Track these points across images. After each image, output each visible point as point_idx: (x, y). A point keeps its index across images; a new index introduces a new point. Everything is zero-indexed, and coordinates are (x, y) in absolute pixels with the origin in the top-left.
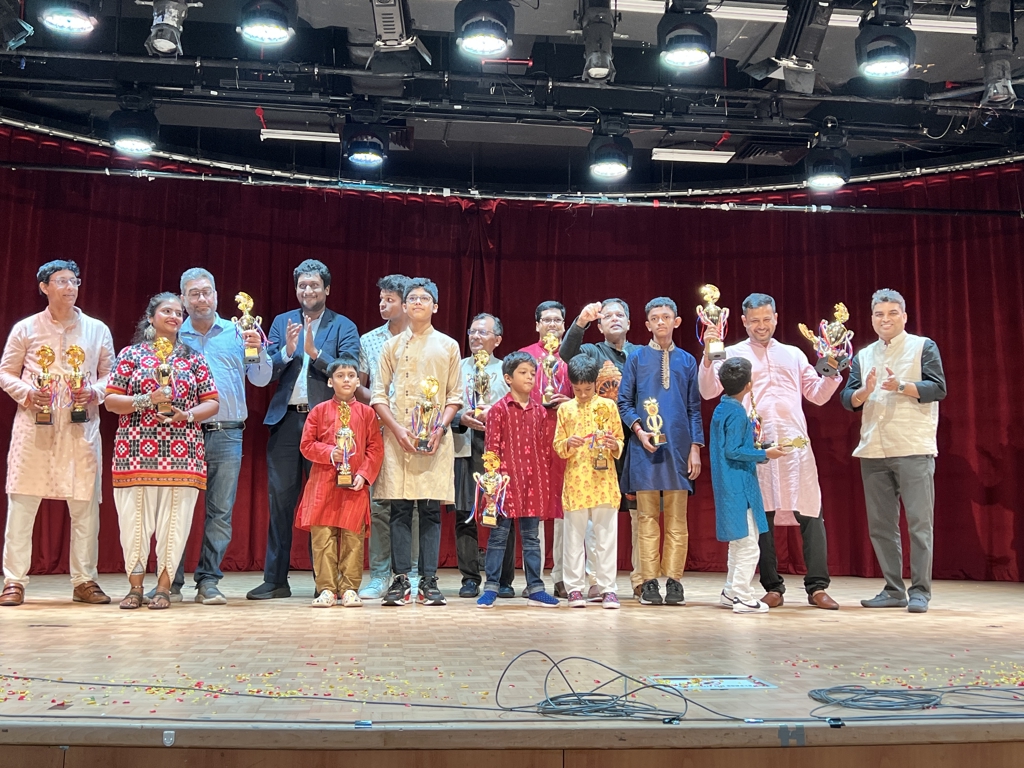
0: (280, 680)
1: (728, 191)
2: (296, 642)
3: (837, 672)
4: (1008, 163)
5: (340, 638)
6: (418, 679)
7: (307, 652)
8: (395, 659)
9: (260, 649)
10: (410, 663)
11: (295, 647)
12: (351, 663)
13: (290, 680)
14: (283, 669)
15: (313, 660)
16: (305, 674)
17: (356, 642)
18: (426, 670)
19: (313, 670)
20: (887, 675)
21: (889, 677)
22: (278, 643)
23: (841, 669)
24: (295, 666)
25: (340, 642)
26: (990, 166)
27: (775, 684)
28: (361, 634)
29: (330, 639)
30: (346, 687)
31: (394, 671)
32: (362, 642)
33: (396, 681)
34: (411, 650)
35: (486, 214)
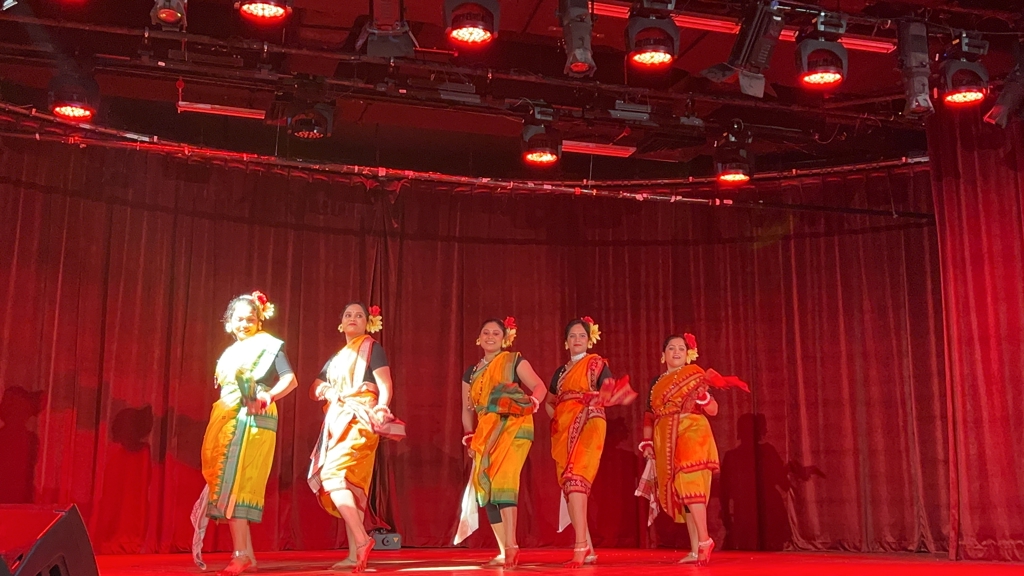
4: (874, 169)
26: (858, 170)
35: (390, 196)
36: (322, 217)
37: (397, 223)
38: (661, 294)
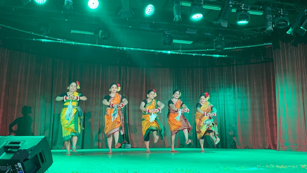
1: (188, 51)
4: (257, 46)
26: (253, 47)
35: (127, 55)
37: (129, 62)
38: (200, 81)
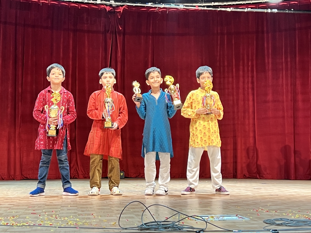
0: (18, 220)
1: (230, 3)
2: (27, 206)
3: (276, 213)
5: (48, 204)
6: (83, 219)
7: (32, 209)
8: (73, 211)
9: (10, 208)
10: (80, 213)
11: (26, 207)
12: (53, 213)
13: (23, 219)
14: (20, 215)
15: (34, 212)
16: (30, 217)
17: (55, 205)
18: (87, 215)
19: (35, 216)
20: (299, 214)
21: (300, 215)
22: (19, 206)
23: (278, 213)
24: (25, 214)
25: (48, 205)
27: (248, 218)
28: (58, 202)
29: (43, 204)
30: (49, 222)
31: (72, 216)
32: (58, 205)
33: (73, 219)
34: (81, 208)
35: (118, 14)
36: (86, 25)
37: (121, 27)
38: (250, 58)
